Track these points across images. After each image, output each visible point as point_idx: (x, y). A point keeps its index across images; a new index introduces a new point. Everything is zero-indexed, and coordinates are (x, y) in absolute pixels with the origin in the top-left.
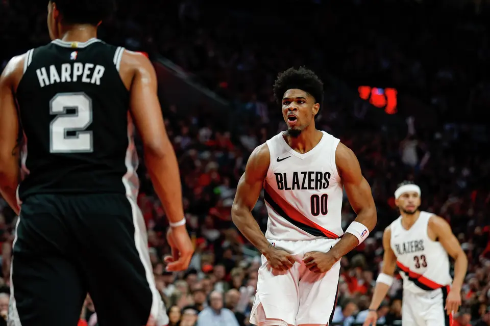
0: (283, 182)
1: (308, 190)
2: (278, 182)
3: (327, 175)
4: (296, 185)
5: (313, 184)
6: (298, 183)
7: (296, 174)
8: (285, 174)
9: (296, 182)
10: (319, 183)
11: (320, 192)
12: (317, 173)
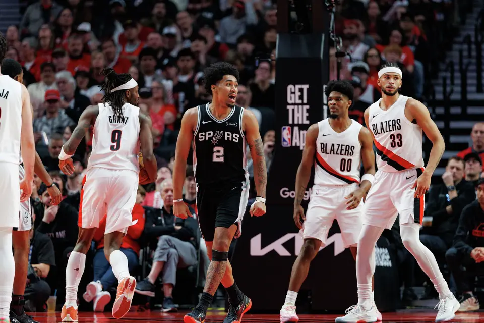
0: (325, 149)
1: (339, 155)
2: (321, 148)
3: (353, 148)
4: (332, 152)
5: (343, 152)
6: (333, 150)
7: (333, 145)
8: (326, 144)
9: (332, 150)
10: (347, 152)
11: (347, 158)
12: (347, 146)
